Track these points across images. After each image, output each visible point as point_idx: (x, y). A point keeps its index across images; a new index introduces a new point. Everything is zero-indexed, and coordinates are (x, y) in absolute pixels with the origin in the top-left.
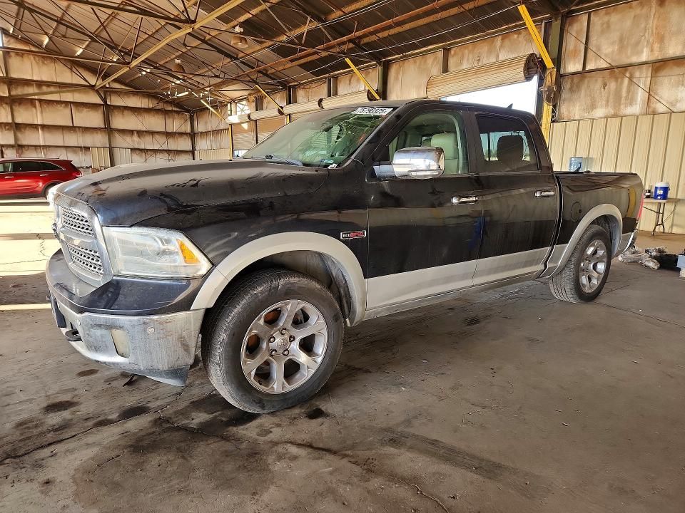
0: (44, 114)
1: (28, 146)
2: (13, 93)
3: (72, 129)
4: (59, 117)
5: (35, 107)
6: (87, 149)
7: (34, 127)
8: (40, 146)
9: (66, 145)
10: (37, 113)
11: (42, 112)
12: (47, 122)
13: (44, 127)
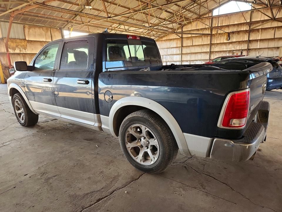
0: (262, 35)
1: (252, 49)
2: (251, 27)
3: (274, 39)
4: (269, 35)
5: (259, 32)
6: (278, 48)
7: (257, 41)
8: (257, 49)
9: (269, 47)
10: (259, 34)
11: (261, 34)
12: (263, 38)
13: (261, 40)
